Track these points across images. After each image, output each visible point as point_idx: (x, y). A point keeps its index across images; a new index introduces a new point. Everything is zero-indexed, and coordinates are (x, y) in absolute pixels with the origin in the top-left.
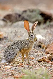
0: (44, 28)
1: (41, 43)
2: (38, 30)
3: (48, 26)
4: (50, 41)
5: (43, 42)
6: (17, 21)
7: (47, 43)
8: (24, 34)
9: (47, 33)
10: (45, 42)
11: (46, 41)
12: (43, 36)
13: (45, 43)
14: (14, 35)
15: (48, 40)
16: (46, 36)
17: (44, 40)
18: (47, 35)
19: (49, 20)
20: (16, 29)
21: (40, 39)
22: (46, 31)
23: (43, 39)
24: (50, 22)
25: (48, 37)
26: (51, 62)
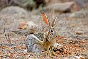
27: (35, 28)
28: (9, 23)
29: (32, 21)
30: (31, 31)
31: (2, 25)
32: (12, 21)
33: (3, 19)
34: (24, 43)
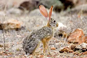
0: (65, 15)
1: (63, 32)
2: (59, 18)
3: (69, 13)
4: (72, 29)
5: (65, 30)
6: (35, 8)
7: (68, 31)
8: (43, 23)
9: (68, 20)
10: (66, 30)
11: (68, 29)
12: (63, 24)
13: (67, 32)
14: (33, 24)
15: (69, 28)
16: (67, 24)
17: (66, 28)
18: (69, 23)
19: (70, 6)
20: (34, 17)
21: (61, 28)
22: (67, 18)
23: (64, 27)
24: (71, 8)
25: (69, 25)
26: (74, 52)
27: (64, 29)
28: (37, 25)
29: (61, 22)
30: (60, 32)
31: (32, 27)
32: (41, 23)
33: (32, 22)
34: (53, 44)
